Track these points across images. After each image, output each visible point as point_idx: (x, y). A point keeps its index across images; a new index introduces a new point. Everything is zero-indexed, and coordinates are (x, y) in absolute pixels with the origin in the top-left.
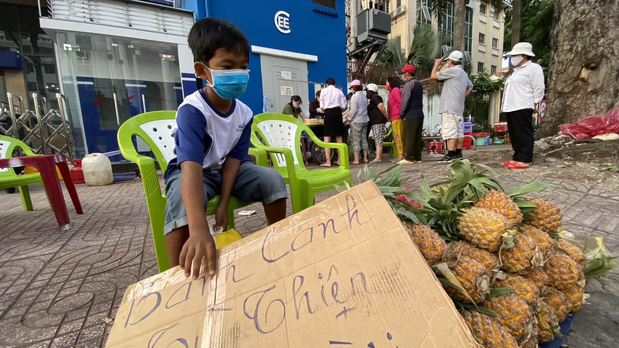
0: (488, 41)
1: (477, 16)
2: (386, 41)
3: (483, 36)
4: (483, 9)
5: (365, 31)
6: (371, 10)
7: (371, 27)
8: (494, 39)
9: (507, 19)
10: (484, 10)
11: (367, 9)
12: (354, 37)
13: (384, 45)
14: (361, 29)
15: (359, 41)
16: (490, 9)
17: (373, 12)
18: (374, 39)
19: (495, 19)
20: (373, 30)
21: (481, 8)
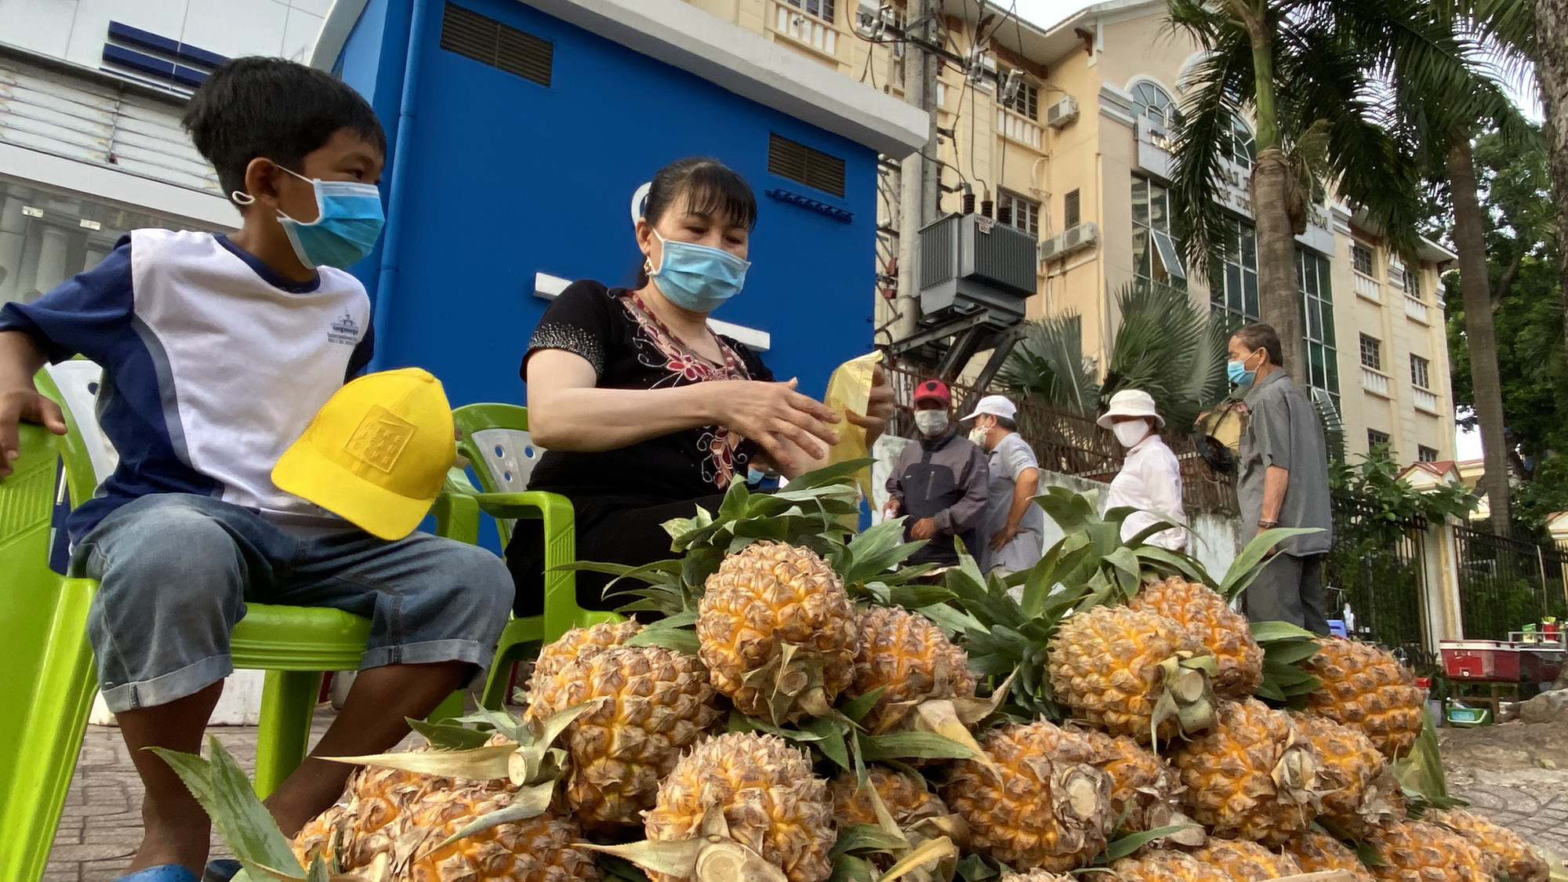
0: (1395, 360)
1: (1344, 278)
2: (1019, 318)
3: (1376, 347)
4: (1364, 261)
5: (948, 279)
6: (969, 220)
7: (969, 268)
8: (1413, 357)
9: (1453, 300)
10: (1369, 262)
11: (956, 215)
12: (909, 297)
13: (1012, 330)
14: (933, 272)
15: (926, 311)
16: (1389, 263)
17: (976, 225)
18: (976, 307)
19: (1410, 295)
20: (974, 280)
21: (1356, 255)
